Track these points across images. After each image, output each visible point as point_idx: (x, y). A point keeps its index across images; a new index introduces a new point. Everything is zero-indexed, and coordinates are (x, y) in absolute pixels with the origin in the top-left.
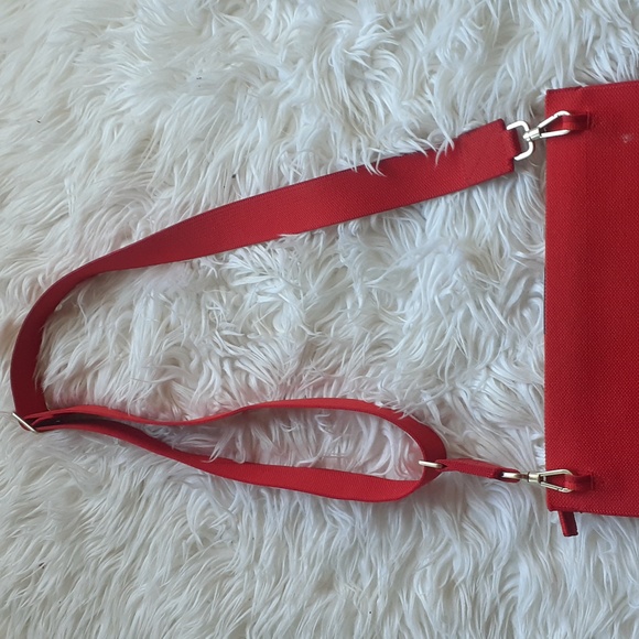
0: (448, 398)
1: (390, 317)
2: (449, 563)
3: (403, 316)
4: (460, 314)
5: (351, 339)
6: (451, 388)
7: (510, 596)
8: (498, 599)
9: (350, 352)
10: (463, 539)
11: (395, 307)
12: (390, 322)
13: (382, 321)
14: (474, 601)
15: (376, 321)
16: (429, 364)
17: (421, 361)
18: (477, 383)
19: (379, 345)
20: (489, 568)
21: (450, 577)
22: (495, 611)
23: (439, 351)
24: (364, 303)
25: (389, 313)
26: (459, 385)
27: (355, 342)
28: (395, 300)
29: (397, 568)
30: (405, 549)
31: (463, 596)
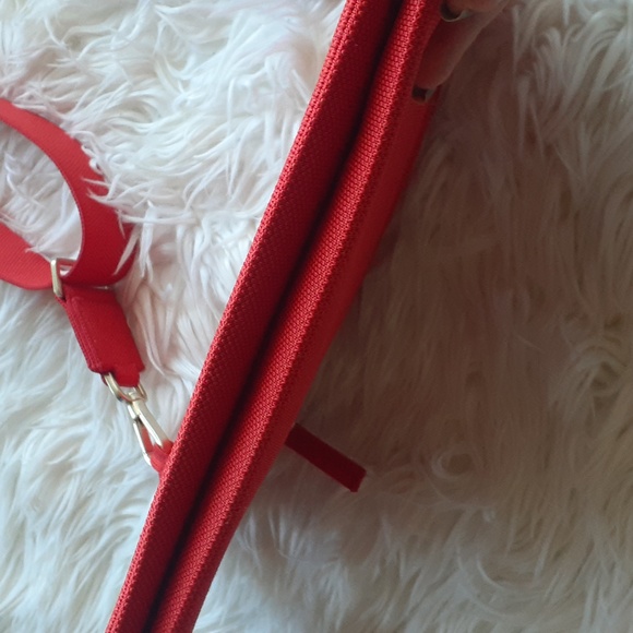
0: (180, 232)
1: (167, 74)
2: (79, 439)
3: (186, 84)
4: (251, 124)
5: (103, 76)
6: (193, 221)
7: (127, 523)
8: (108, 520)
9: (93, 94)
10: (108, 422)
11: (180, 65)
12: (165, 82)
13: (155, 75)
14: (82, 504)
15: (146, 70)
16: (177, 170)
17: (167, 161)
18: (227, 235)
19: (137, 108)
20: (119, 476)
21: (70, 457)
22: (98, 530)
23: (199, 160)
24: (142, 34)
25: (169, 68)
26: (205, 223)
27: (105, 84)
28: (187, 55)
29: (16, 408)
30: (38, 390)
31: (70, 491)
